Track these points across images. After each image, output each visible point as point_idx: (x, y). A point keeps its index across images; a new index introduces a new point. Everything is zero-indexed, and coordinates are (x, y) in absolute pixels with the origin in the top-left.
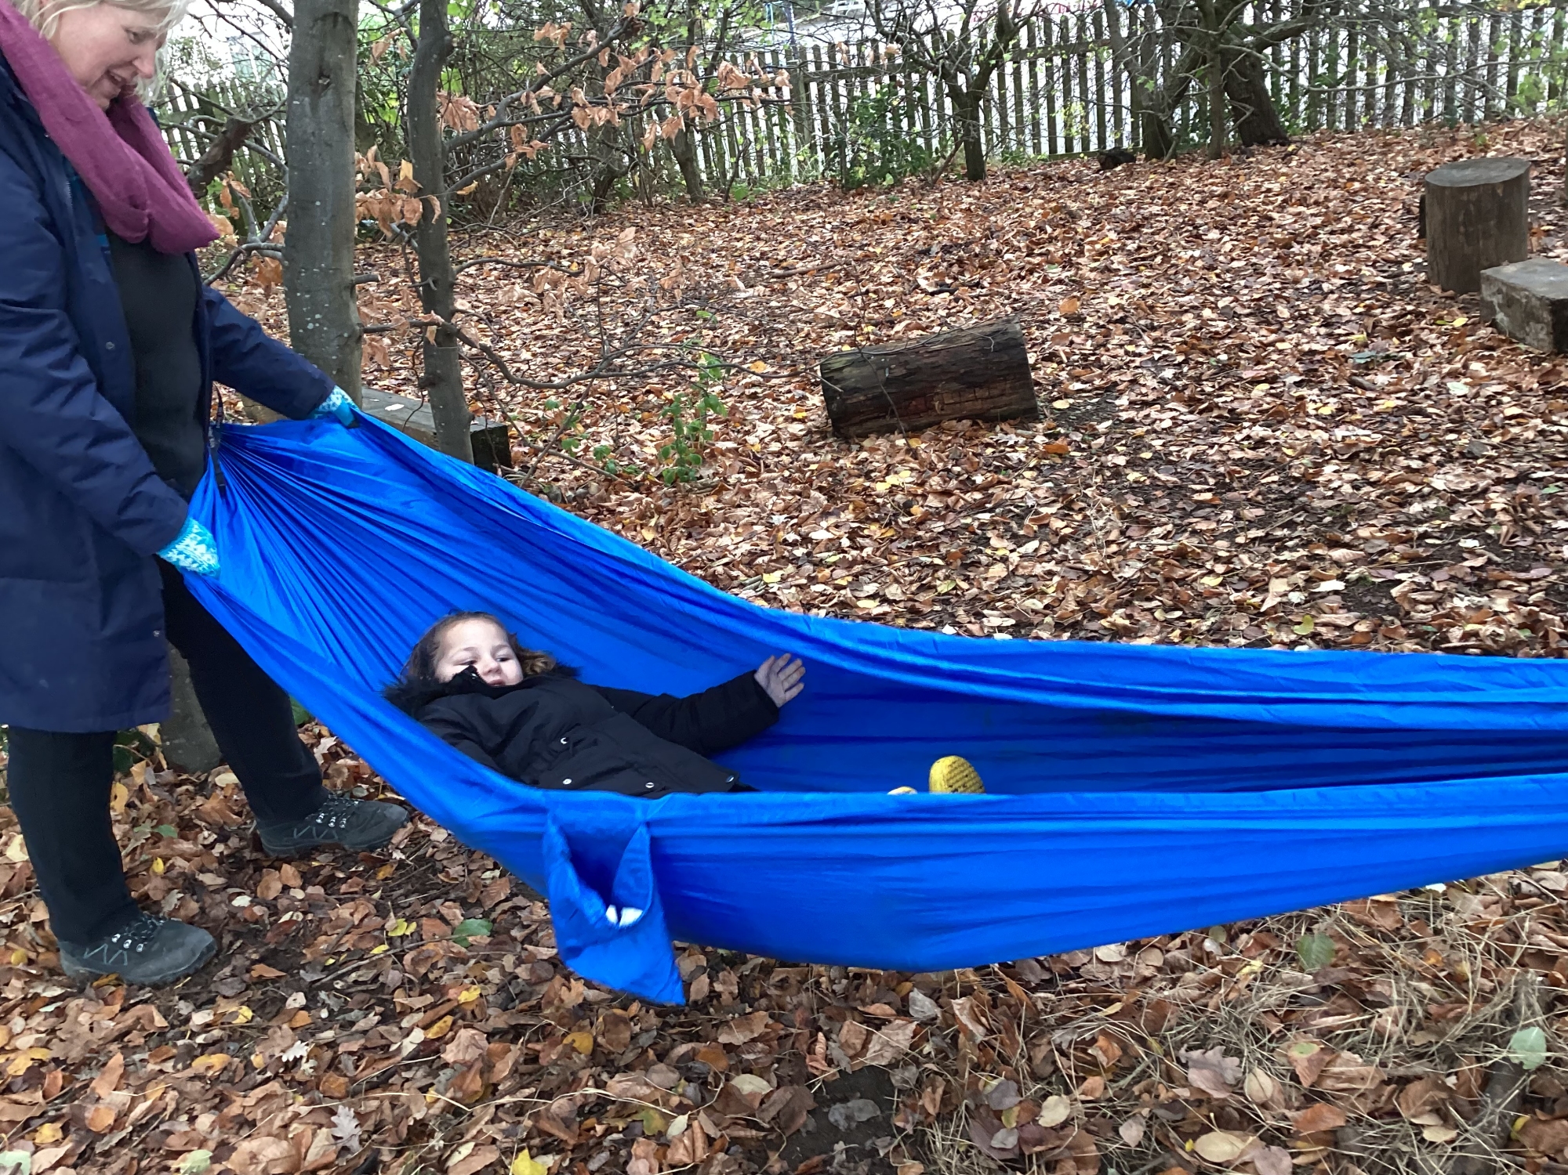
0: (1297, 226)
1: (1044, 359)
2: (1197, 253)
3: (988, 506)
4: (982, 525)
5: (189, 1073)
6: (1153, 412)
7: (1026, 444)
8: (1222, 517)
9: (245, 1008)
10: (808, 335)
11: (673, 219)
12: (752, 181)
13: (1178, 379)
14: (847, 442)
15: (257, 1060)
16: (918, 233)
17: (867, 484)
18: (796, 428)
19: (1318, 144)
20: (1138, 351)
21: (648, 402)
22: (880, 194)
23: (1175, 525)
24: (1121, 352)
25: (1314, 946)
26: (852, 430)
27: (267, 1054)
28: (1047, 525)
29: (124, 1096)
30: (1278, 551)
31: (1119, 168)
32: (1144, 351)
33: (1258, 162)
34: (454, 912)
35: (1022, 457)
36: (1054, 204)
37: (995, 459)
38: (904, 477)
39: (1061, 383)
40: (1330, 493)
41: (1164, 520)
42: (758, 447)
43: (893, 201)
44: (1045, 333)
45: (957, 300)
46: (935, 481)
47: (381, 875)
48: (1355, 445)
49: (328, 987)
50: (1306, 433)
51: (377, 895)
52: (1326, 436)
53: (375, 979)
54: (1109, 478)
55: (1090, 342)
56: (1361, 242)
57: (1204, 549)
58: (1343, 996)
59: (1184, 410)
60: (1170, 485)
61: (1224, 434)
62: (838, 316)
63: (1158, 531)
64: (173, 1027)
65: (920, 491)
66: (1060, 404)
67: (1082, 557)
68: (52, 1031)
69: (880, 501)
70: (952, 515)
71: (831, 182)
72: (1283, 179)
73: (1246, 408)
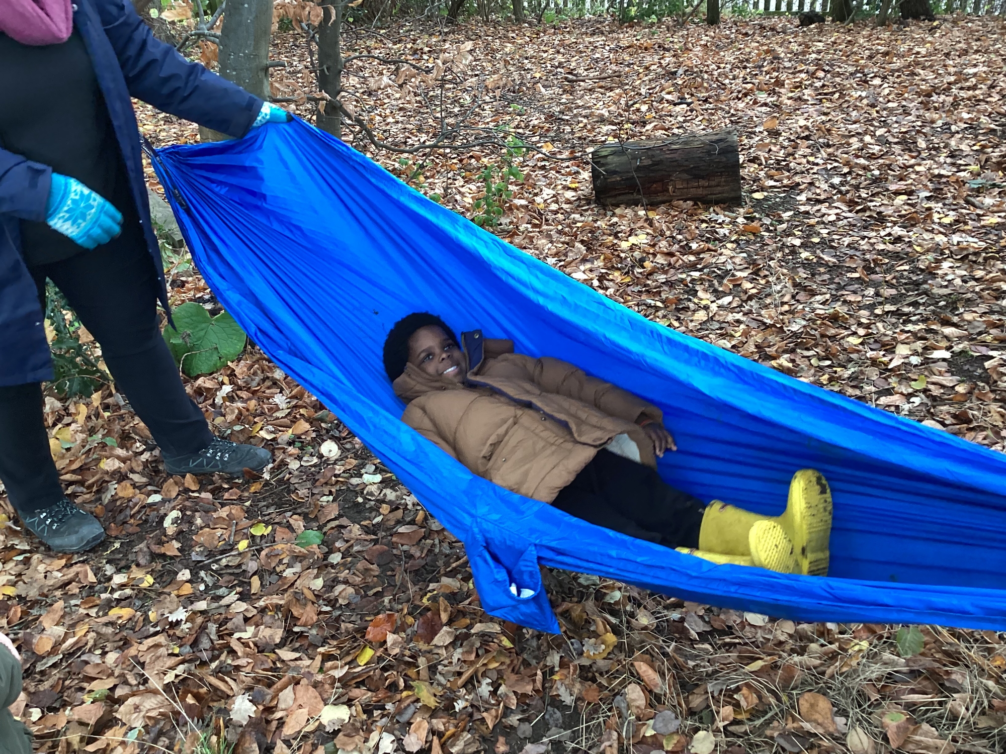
0: (936, 81)
1: (749, 161)
2: (864, 94)
3: (699, 266)
4: (693, 280)
5: (105, 620)
6: (823, 208)
7: (730, 223)
8: (866, 293)
9: (149, 576)
10: (585, 126)
11: (502, 32)
12: (559, 11)
13: (843, 185)
14: (605, 209)
15: (152, 616)
16: (668, 59)
17: (615, 241)
18: (569, 195)
19: (955, 23)
20: (816, 161)
21: (470, 164)
22: (645, 28)
23: (832, 295)
24: (804, 161)
25: (909, 637)
26: (609, 200)
27: (159, 613)
28: (740, 285)
29: (60, 631)
30: (905, 323)
31: (813, 26)
32: (821, 162)
33: (911, 31)
34: (298, 523)
35: (727, 232)
36: (765, 48)
37: (707, 232)
38: (641, 239)
39: (760, 179)
40: (946, 283)
41: (824, 290)
42: (542, 206)
43: (653, 34)
44: (752, 142)
45: (691, 111)
46: (663, 244)
47: (252, 489)
48: (966, 249)
49: (207, 568)
50: (931, 236)
51: (248, 504)
52: (945, 239)
53: (239, 566)
54: (787, 255)
55: (783, 151)
56: (981, 97)
57: (851, 316)
58: (926, 678)
59: (845, 209)
60: (831, 264)
61: (873, 230)
62: (607, 114)
63: (818, 298)
64: (100, 582)
65: (651, 251)
66: (758, 196)
67: (763, 312)
68: (19, 575)
69: (623, 255)
70: (672, 271)
71: (612, 16)
72: (928, 45)
73: (890, 212)
